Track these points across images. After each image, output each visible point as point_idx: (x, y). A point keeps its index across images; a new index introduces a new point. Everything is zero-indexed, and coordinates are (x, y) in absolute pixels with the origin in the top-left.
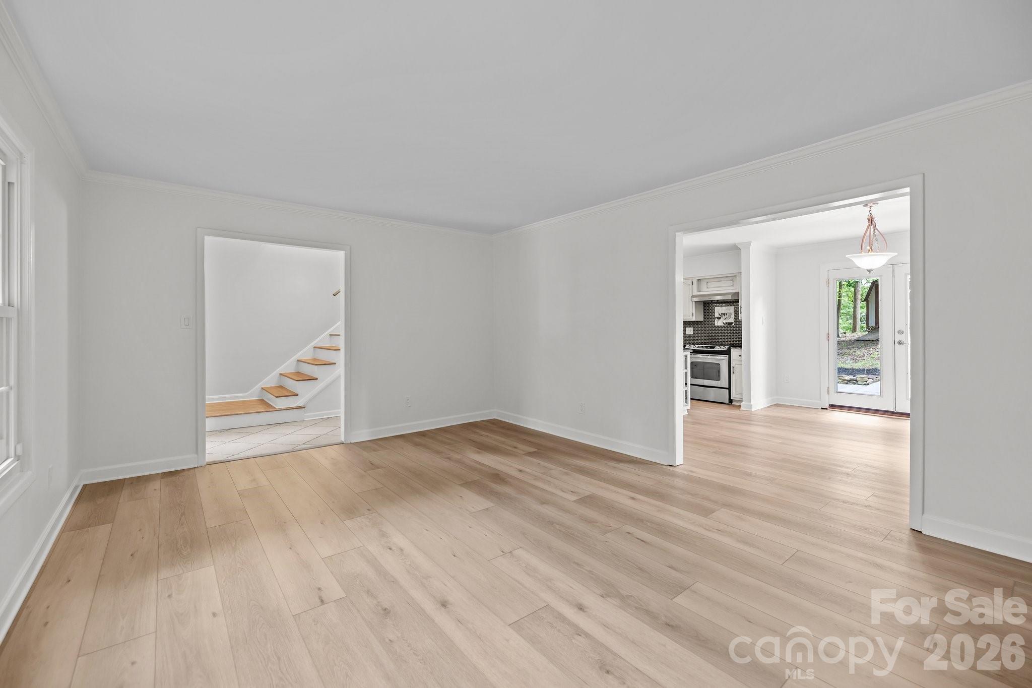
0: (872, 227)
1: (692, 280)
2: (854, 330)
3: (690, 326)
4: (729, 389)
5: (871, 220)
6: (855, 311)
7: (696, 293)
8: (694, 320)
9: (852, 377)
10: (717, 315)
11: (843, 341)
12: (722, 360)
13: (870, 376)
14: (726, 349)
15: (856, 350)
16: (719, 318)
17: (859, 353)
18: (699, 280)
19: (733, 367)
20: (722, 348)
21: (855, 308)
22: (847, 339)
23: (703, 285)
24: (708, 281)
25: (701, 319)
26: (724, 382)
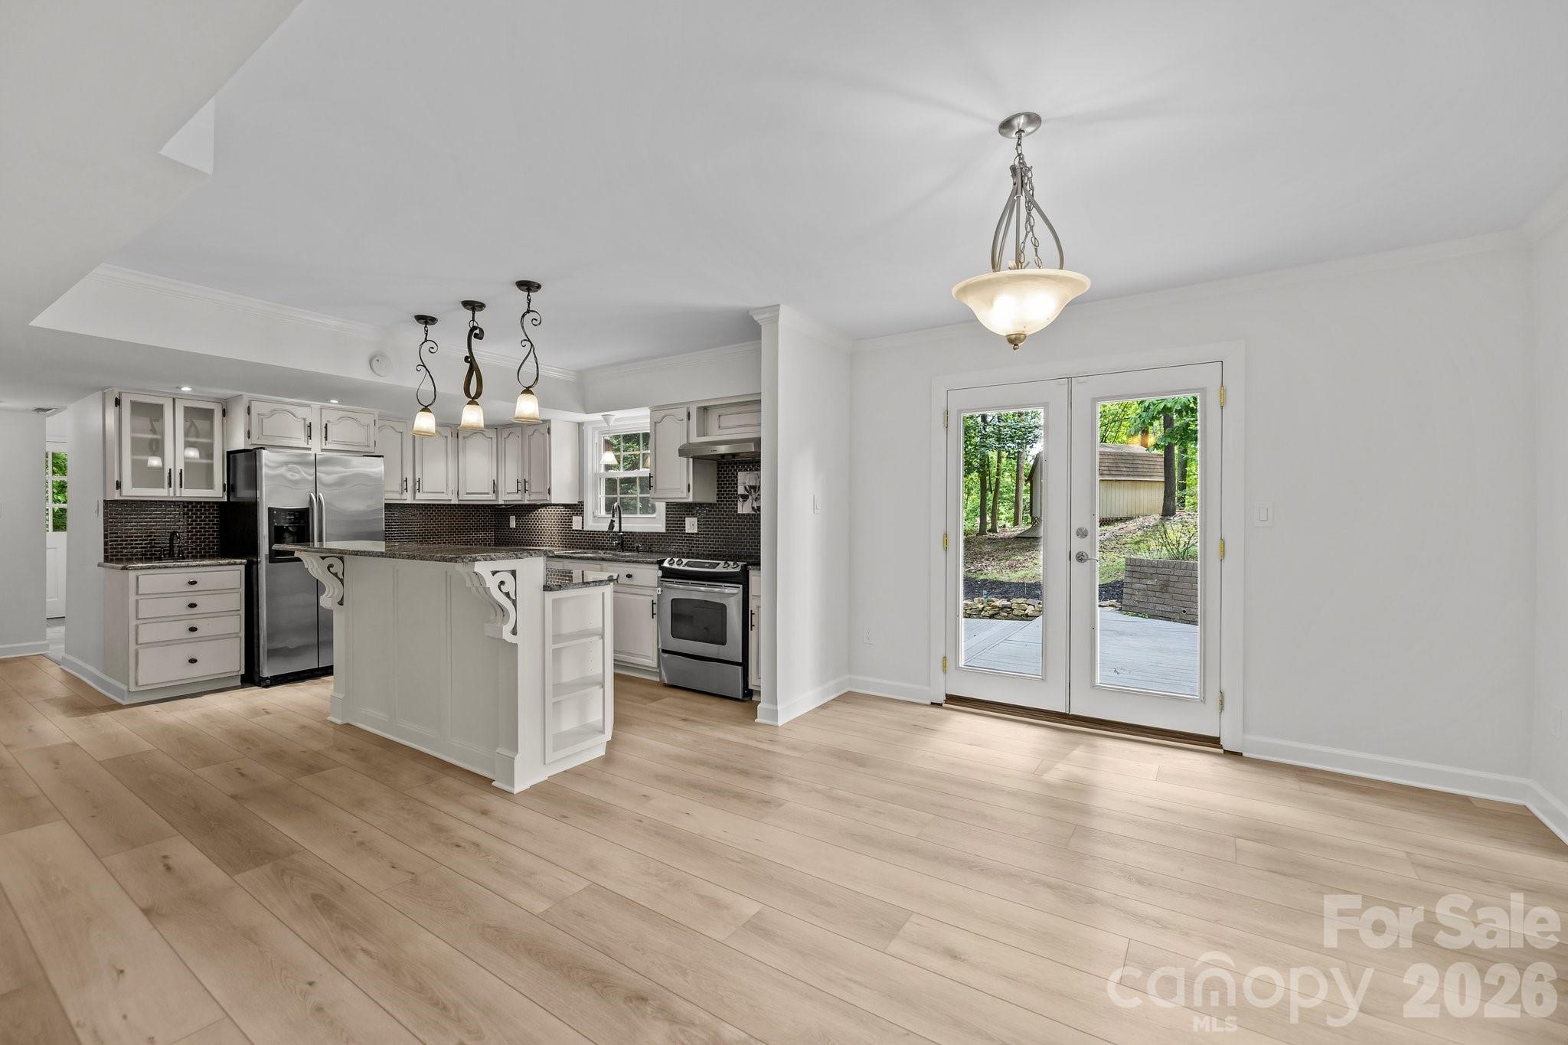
0: (1023, 199)
1: (688, 408)
2: (1016, 523)
3: (693, 515)
4: (744, 664)
5: (1020, 173)
6: (1017, 496)
7: (695, 439)
8: (690, 500)
9: (1005, 602)
10: (741, 490)
11: (1001, 539)
12: (729, 595)
13: (1030, 601)
14: (738, 570)
15: (1016, 553)
16: (745, 497)
17: (1019, 558)
18: (705, 410)
19: (752, 614)
20: (733, 568)
21: (1017, 490)
22: (1007, 534)
23: (713, 418)
24: (721, 411)
25: (712, 498)
26: (732, 649)
